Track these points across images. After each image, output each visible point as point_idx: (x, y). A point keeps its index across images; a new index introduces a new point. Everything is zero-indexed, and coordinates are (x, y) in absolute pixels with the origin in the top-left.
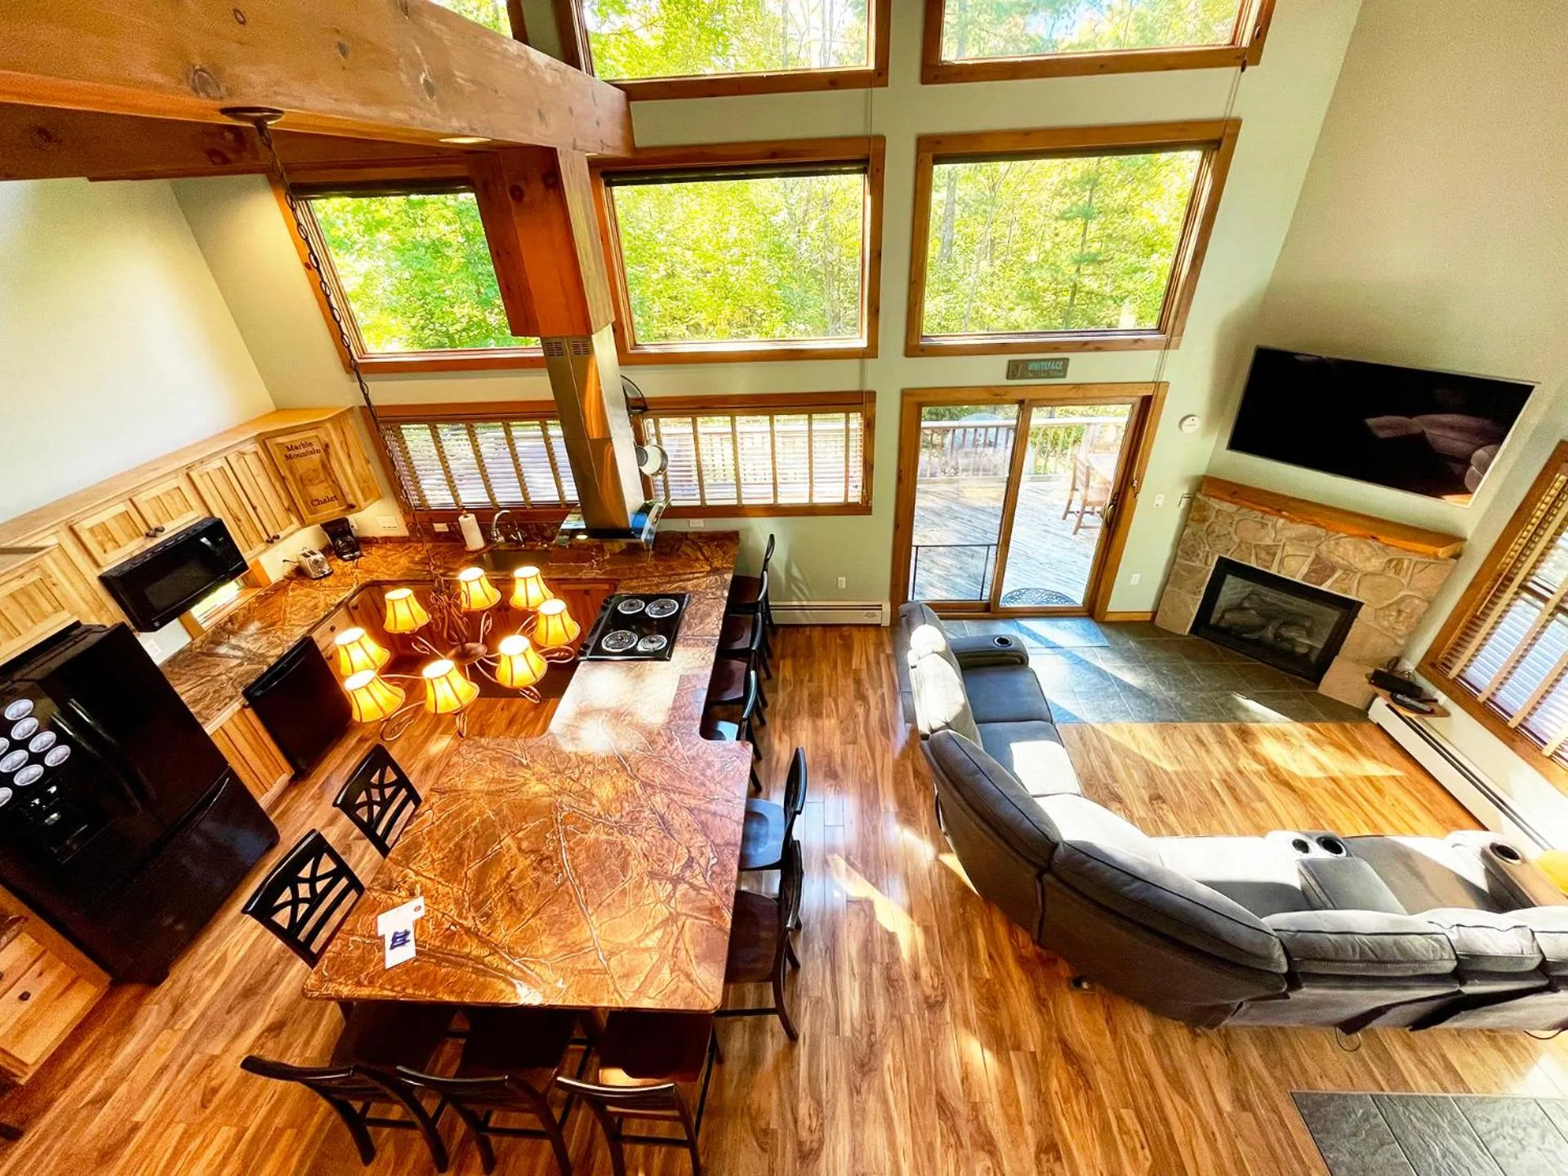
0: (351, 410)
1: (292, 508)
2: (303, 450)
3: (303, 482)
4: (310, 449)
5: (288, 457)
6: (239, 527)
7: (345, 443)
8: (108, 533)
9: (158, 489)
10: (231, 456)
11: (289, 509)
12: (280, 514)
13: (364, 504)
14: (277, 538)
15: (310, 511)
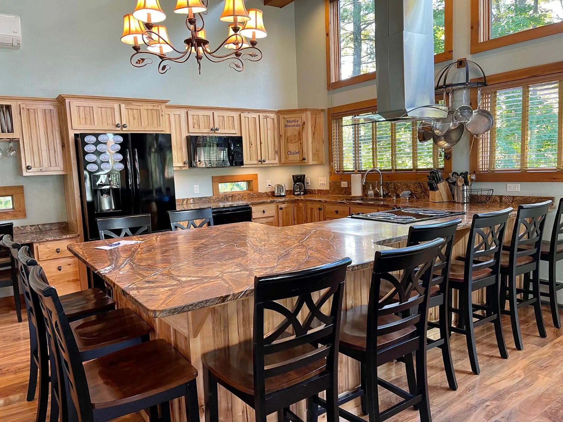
0: (323, 110)
1: (278, 152)
2: (293, 124)
3: (288, 140)
4: (296, 124)
5: (286, 126)
6: (250, 147)
7: (314, 127)
8: (198, 121)
9: (226, 114)
10: (262, 115)
11: (276, 152)
12: (271, 151)
13: (311, 161)
14: (264, 161)
15: (286, 158)
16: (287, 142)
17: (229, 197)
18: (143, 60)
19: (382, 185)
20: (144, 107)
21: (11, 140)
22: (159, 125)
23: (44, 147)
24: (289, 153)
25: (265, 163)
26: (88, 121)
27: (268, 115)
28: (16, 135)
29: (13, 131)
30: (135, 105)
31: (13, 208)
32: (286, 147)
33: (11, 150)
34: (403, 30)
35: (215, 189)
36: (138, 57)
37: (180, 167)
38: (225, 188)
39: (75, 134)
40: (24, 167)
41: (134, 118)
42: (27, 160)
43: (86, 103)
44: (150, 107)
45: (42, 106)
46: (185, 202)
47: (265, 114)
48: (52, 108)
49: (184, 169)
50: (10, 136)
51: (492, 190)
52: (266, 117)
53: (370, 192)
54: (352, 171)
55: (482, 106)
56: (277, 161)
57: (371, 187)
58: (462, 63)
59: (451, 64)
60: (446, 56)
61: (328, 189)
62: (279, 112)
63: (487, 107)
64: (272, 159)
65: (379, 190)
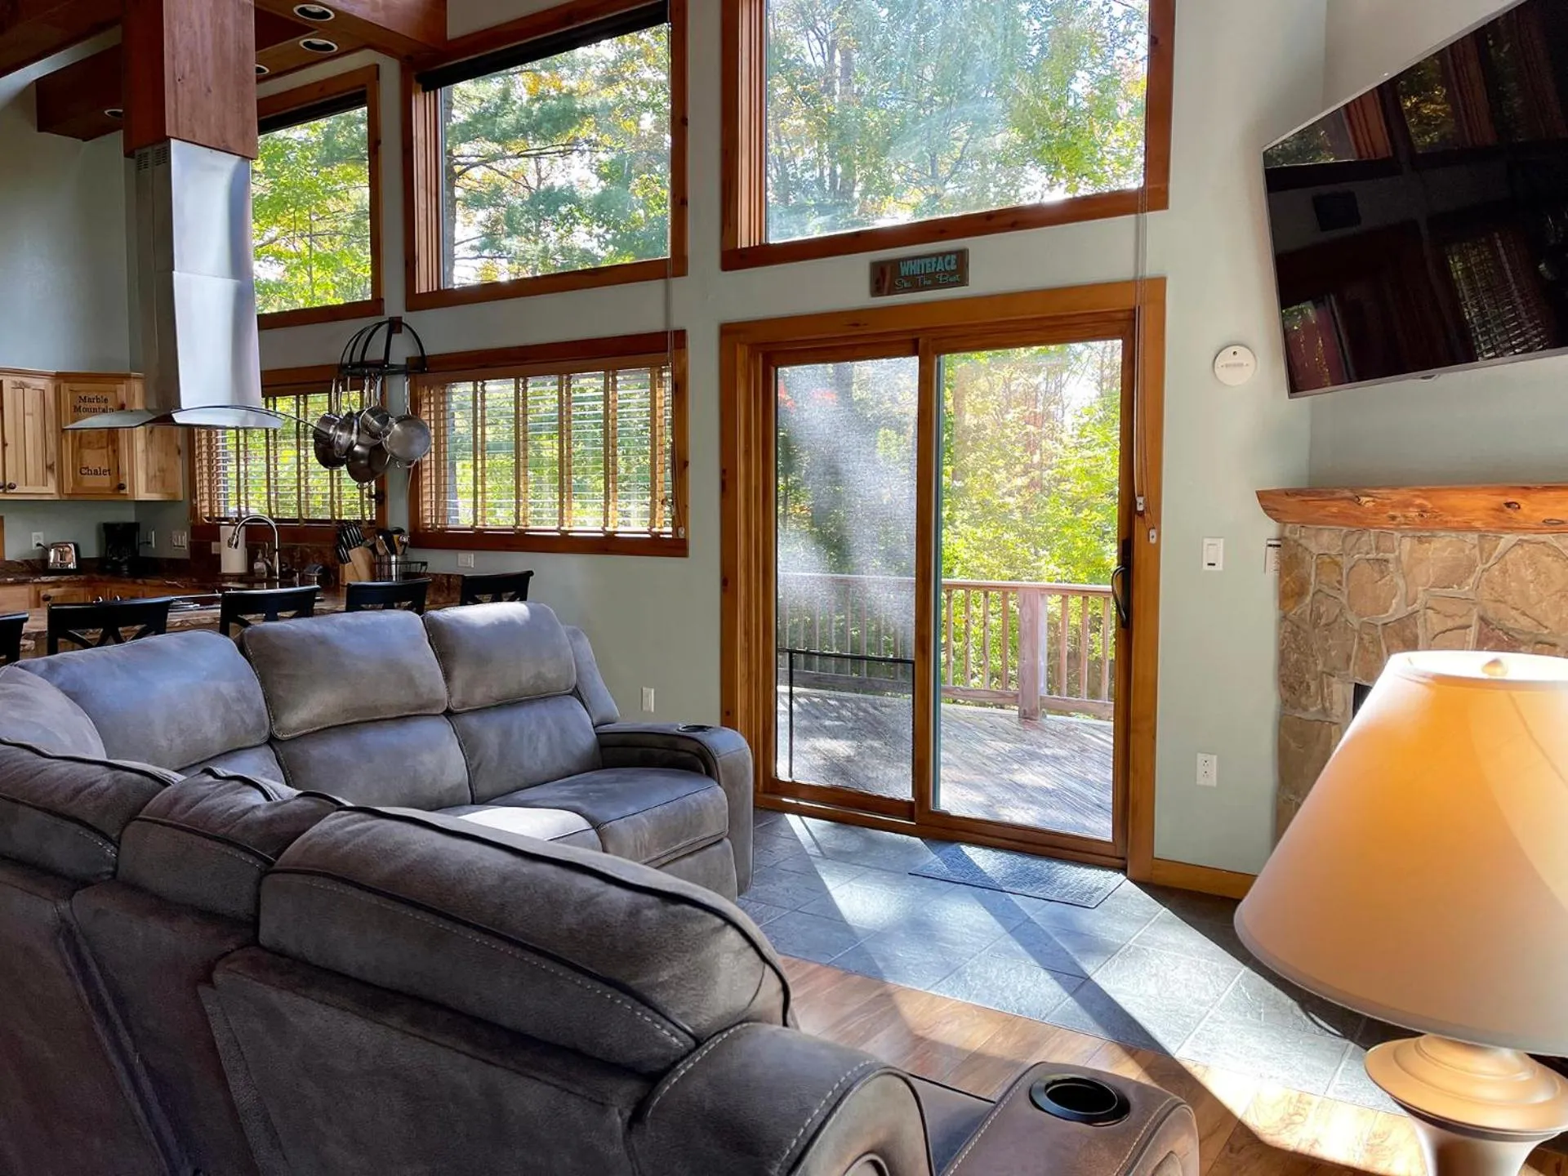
1: (53, 467)
2: (95, 405)
3: (81, 442)
4: (103, 406)
5: (77, 409)
10: (9, 380)
11: (50, 468)
12: (34, 464)
13: (142, 494)
14: (12, 487)
15: (75, 480)
16: (80, 446)
19: (278, 550)
24: (84, 471)
25: (12, 491)
27: (26, 380)
32: (77, 454)
34: (173, 269)
47: (18, 379)
51: (425, 564)
52: (23, 386)
53: (258, 566)
54: (226, 519)
55: (424, 410)
56: (51, 488)
57: (260, 556)
58: (395, 325)
59: (380, 324)
60: (373, 307)
61: (188, 557)
62: (58, 376)
63: (430, 411)
64: (36, 484)
65: (272, 561)
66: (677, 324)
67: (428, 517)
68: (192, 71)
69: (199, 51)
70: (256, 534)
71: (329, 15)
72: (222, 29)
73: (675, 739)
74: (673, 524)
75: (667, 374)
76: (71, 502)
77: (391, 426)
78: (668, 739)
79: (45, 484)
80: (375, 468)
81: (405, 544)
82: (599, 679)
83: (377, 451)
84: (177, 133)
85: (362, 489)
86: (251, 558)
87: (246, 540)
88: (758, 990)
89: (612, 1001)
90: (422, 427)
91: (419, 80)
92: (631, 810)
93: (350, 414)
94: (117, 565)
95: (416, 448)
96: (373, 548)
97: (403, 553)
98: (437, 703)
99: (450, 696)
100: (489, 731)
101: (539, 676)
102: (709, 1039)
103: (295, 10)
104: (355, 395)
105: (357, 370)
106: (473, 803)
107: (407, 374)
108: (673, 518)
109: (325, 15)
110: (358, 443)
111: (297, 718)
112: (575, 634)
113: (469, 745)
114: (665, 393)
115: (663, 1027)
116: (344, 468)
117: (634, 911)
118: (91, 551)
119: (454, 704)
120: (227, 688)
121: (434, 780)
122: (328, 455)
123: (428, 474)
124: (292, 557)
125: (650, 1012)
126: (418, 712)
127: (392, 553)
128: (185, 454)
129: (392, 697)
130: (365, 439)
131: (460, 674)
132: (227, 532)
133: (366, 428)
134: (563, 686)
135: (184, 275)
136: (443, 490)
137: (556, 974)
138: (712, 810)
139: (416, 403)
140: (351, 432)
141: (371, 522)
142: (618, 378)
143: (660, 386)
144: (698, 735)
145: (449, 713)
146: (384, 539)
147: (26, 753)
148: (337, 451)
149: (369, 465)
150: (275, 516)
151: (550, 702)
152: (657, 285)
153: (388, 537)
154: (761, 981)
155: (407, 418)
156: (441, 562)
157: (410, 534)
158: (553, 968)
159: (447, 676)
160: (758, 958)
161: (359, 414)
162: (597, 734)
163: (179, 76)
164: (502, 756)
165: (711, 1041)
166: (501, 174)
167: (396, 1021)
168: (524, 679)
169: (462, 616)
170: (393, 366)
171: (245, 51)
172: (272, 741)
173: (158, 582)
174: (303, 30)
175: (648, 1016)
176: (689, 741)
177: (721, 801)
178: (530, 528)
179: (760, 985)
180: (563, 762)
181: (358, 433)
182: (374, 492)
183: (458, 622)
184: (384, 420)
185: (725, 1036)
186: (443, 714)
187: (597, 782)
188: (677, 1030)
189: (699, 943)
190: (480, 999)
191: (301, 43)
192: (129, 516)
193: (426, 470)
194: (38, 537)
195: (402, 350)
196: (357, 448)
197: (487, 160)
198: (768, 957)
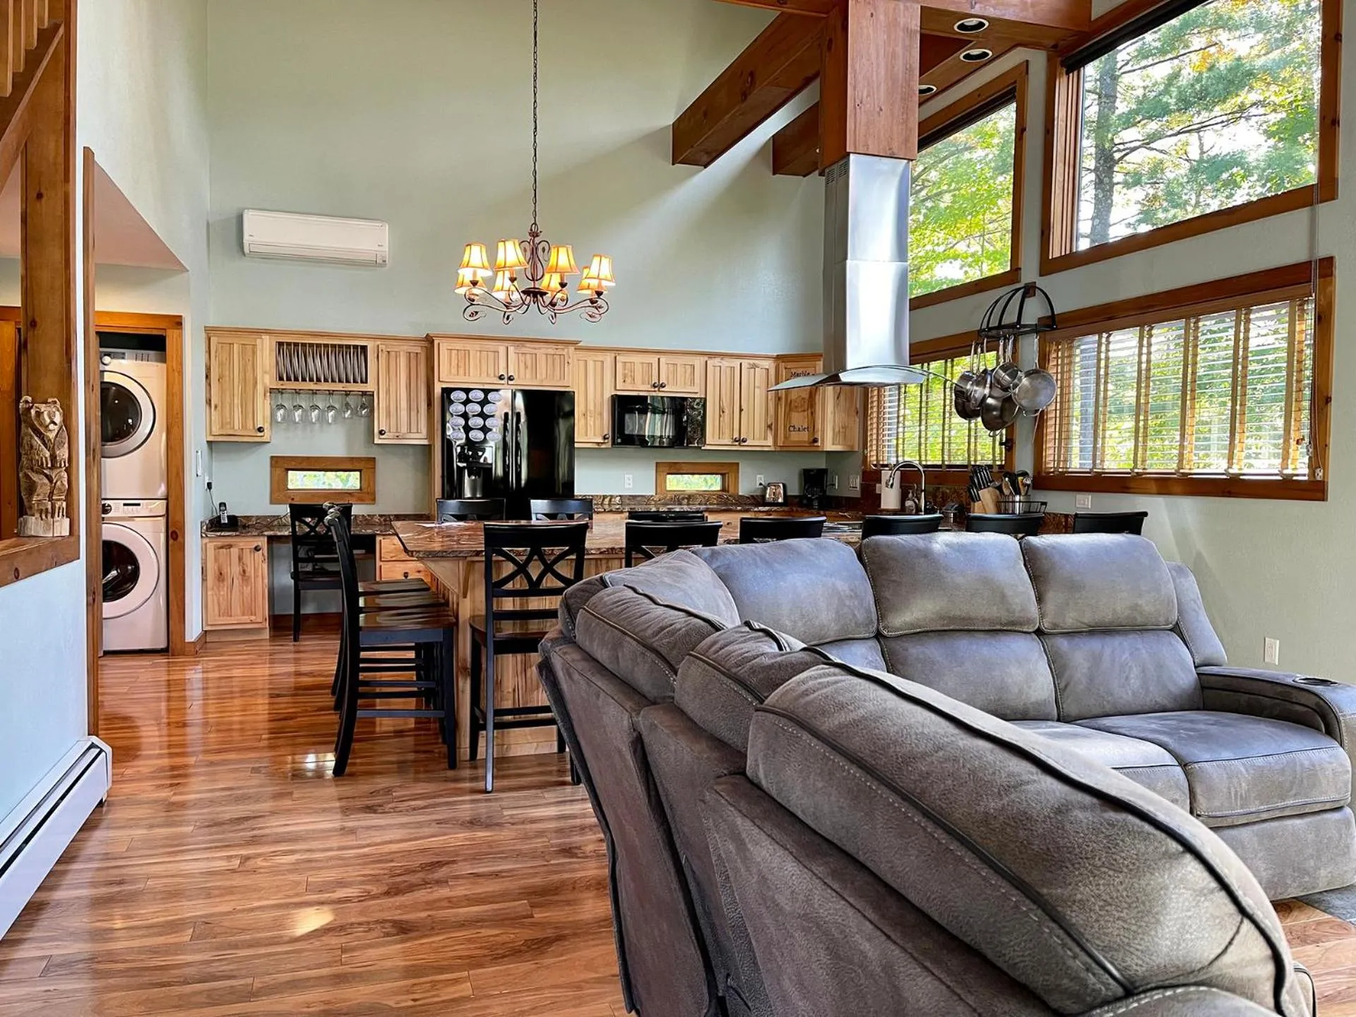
6: (720, 416)
8: (632, 371)
9: (680, 360)
10: (745, 363)
11: (770, 427)
12: (759, 425)
13: (829, 446)
14: (744, 441)
15: (785, 437)
16: (790, 410)
17: (683, 499)
18: (477, 313)
19: (924, 490)
20: (543, 350)
21: (364, 394)
22: (562, 377)
23: (404, 404)
24: (791, 429)
25: (744, 444)
26: (461, 371)
27: (756, 362)
28: (370, 387)
29: (366, 382)
30: (528, 348)
31: (361, 489)
32: (788, 416)
33: (363, 407)
34: (847, 259)
35: (660, 484)
36: (472, 309)
37: (598, 443)
38: (676, 483)
39: (443, 389)
40: (376, 431)
41: (526, 367)
42: (380, 422)
43: (459, 345)
44: (551, 351)
45: (405, 348)
46: (607, 501)
47: (751, 362)
48: (418, 350)
49: (603, 446)
50: (362, 387)
51: (1044, 504)
52: (754, 367)
53: (909, 503)
54: (887, 466)
55: (1051, 364)
56: (770, 442)
57: (910, 495)
58: (1030, 290)
59: (1017, 290)
60: (1012, 276)
61: (858, 495)
62: (778, 358)
63: (1057, 365)
64: (760, 439)
65: (919, 500)
66: (1322, 253)
67: (1050, 462)
68: (868, 95)
69: (875, 78)
70: (909, 475)
71: (984, 25)
72: (894, 55)
73: (1288, 689)
74: (1310, 466)
75: (1311, 306)
76: (782, 453)
77: (1020, 380)
78: (1279, 689)
79: (766, 438)
80: (1006, 419)
81: (1028, 485)
82: (1204, 619)
83: (1008, 402)
84: (855, 147)
85: (994, 437)
86: (904, 497)
87: (901, 482)
88: (1226, 948)
89: (1016, 907)
90: (1047, 379)
91: (1063, 64)
92: (1226, 754)
93: (985, 371)
94: (810, 500)
95: (1042, 398)
96: (1000, 488)
97: (1026, 494)
98: (1029, 621)
99: (1042, 616)
100: (1080, 654)
101: (1135, 607)
102: (1145, 991)
103: (956, 27)
104: (991, 355)
105: (994, 332)
106: (1059, 720)
107: (1037, 332)
108: (1310, 459)
109: (981, 25)
110: (990, 396)
111: (903, 619)
112: (1179, 571)
113: (1057, 666)
114: (1307, 325)
115: (1075, 957)
116: (979, 419)
117: (1063, 808)
118: (794, 490)
119: (1046, 625)
120: (842, 586)
121: (1020, 690)
122: (965, 407)
123: (1052, 422)
124: (935, 497)
125: (1061, 932)
126: (1009, 628)
127: (1016, 494)
128: (861, 413)
129: (984, 610)
130: (998, 393)
131: (1054, 598)
132: (886, 474)
133: (999, 382)
134: (1162, 619)
135: (855, 262)
136: (1064, 437)
137: (961, 859)
138: (1329, 772)
139: (1044, 358)
140: (985, 387)
141: (1001, 467)
142: (1252, 316)
143: (1301, 319)
144: (1319, 689)
145: (1039, 633)
146: (1010, 481)
147: (646, 601)
148: (972, 405)
149: (1001, 416)
150: (924, 463)
151: (1146, 635)
152: (1303, 213)
153: (1013, 478)
154: (1232, 939)
155: (1035, 372)
156: (1060, 503)
157: (1034, 477)
158: (960, 851)
159: (1040, 599)
160: (1231, 908)
161: (993, 370)
162: (1198, 674)
163: (858, 102)
164: (1091, 679)
165: (1148, 994)
166: (1161, 152)
167: (819, 870)
168: (1118, 609)
169: (1058, 543)
170: (1025, 326)
171: (911, 70)
172: (878, 636)
173: (834, 513)
174: (962, 44)
175: (1058, 937)
176: (1304, 693)
177: (1342, 765)
178: (1148, 471)
179: (1230, 943)
180: (1156, 695)
181: (991, 387)
182: (1004, 440)
183: (1054, 548)
184: (1013, 375)
185: (1169, 993)
186: (1035, 632)
187: (1192, 721)
188: (1094, 965)
189: (1140, 867)
190: (892, 867)
191: (961, 57)
192: (821, 464)
193: (1051, 418)
194: (761, 479)
195: (1034, 311)
196: (990, 401)
197: (1148, 142)
198: (1248, 909)
